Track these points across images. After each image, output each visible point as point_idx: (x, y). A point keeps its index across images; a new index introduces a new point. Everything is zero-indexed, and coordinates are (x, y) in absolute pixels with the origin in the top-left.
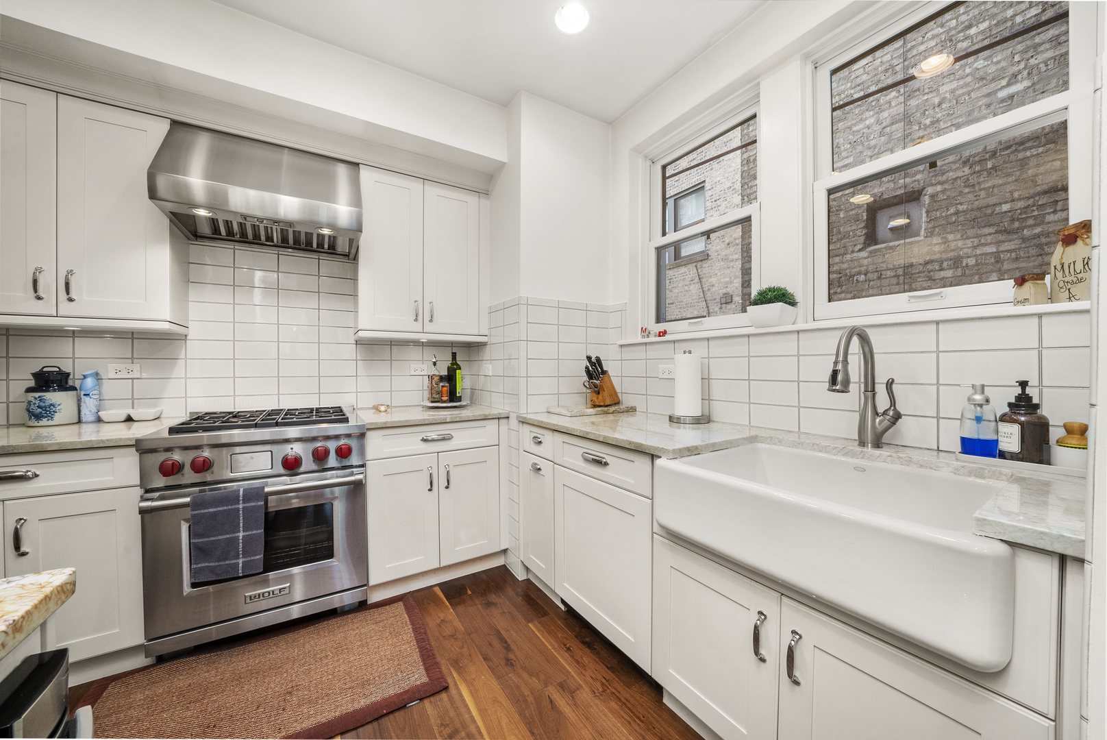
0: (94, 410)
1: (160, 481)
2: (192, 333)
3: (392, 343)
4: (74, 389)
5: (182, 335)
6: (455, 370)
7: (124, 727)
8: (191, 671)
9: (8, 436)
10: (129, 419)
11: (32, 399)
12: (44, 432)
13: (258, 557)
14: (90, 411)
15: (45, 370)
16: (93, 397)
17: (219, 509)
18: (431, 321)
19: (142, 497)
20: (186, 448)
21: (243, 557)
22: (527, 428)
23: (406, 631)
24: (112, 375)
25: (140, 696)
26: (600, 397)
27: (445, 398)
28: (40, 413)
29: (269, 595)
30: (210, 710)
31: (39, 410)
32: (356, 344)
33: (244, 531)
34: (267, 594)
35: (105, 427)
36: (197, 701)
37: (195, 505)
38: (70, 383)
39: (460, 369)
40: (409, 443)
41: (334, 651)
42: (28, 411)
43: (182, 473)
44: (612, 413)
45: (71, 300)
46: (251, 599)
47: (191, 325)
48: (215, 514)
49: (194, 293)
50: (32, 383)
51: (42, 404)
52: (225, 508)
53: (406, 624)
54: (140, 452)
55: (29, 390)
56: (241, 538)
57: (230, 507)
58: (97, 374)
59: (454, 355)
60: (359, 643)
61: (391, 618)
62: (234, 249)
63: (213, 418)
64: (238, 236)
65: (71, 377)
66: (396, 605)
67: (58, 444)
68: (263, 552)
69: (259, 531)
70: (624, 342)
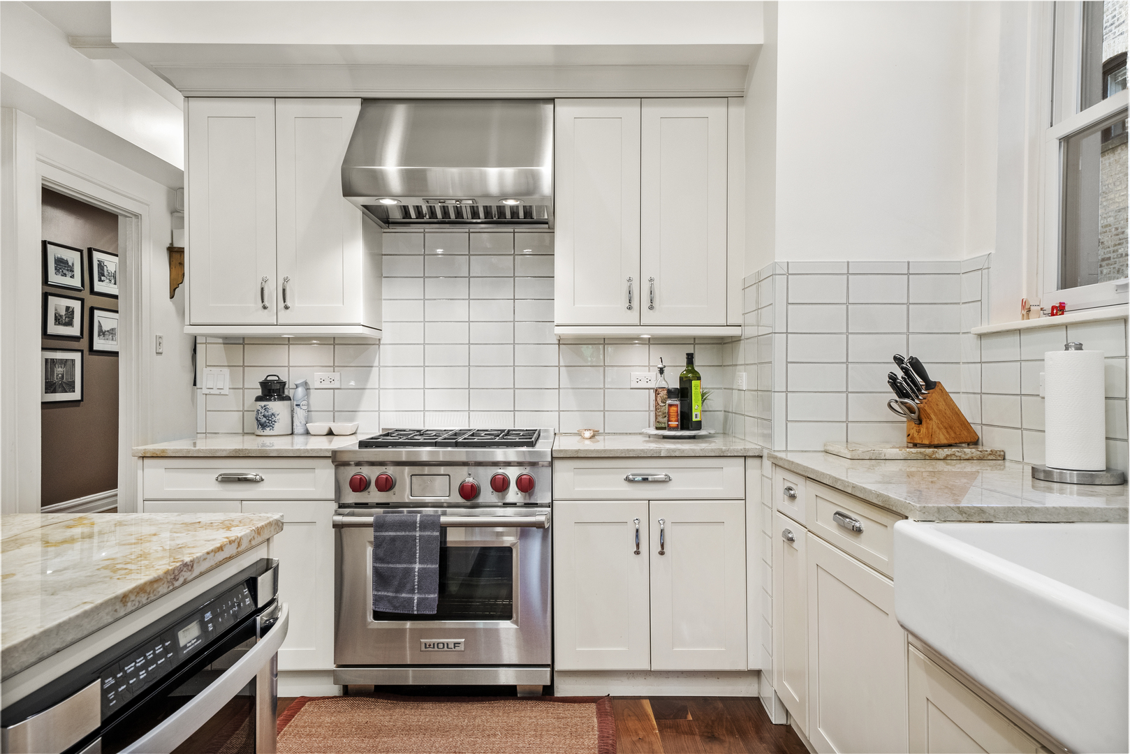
0: (304, 422)
1: (351, 497)
2: (386, 337)
3: (605, 341)
4: (288, 398)
5: (376, 339)
6: (690, 381)
7: (314, 739)
8: (370, 711)
9: (243, 442)
10: (330, 433)
11: (259, 408)
12: (267, 441)
13: (432, 596)
14: (301, 423)
15: (269, 378)
16: (303, 407)
17: (398, 534)
18: (651, 308)
19: (336, 511)
20: (372, 464)
21: (418, 593)
22: (780, 475)
23: (590, 737)
24: (318, 385)
25: (328, 720)
26: (923, 430)
27: (674, 424)
28: (265, 422)
29: (444, 647)
30: (380, 748)
31: (264, 419)
32: (559, 344)
33: (420, 563)
34: (441, 646)
35: (312, 439)
36: (371, 737)
37: (379, 526)
38: (286, 392)
39: (699, 378)
40: (610, 482)
41: (505, 732)
42: (257, 420)
43: (369, 490)
44: (945, 459)
45: (286, 308)
46: (426, 648)
47: (384, 327)
48: (393, 539)
49: (388, 290)
50: (259, 393)
51: (267, 414)
52: (403, 533)
53: (593, 729)
54: (335, 464)
55: (258, 399)
56: (417, 570)
57: (407, 533)
58: (306, 383)
59: (690, 358)
60: (533, 733)
61: (577, 717)
62: (424, 233)
63: (401, 435)
64: (427, 217)
65: (287, 386)
66: (587, 705)
67: (277, 450)
68: (437, 591)
69: (434, 566)
70: (985, 328)
